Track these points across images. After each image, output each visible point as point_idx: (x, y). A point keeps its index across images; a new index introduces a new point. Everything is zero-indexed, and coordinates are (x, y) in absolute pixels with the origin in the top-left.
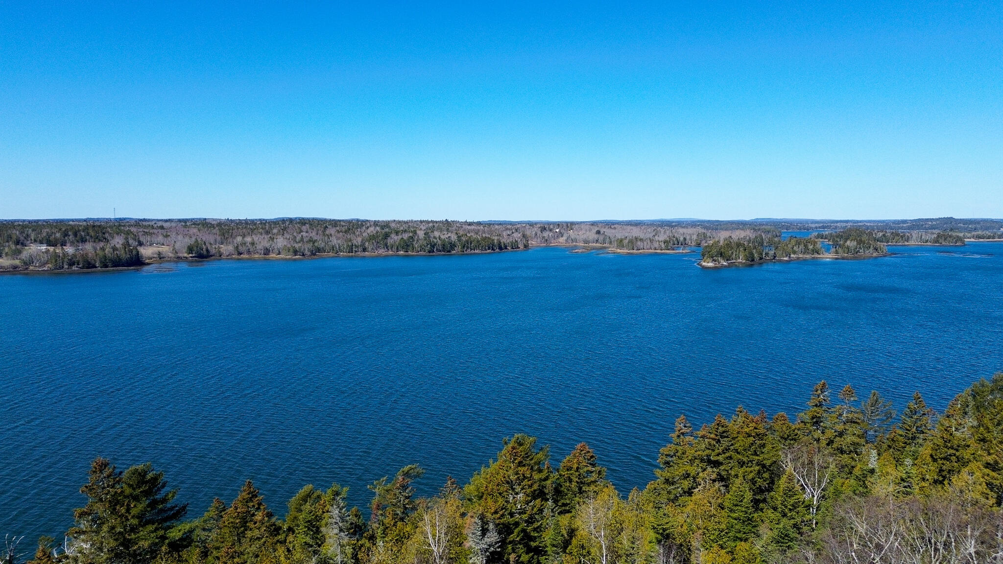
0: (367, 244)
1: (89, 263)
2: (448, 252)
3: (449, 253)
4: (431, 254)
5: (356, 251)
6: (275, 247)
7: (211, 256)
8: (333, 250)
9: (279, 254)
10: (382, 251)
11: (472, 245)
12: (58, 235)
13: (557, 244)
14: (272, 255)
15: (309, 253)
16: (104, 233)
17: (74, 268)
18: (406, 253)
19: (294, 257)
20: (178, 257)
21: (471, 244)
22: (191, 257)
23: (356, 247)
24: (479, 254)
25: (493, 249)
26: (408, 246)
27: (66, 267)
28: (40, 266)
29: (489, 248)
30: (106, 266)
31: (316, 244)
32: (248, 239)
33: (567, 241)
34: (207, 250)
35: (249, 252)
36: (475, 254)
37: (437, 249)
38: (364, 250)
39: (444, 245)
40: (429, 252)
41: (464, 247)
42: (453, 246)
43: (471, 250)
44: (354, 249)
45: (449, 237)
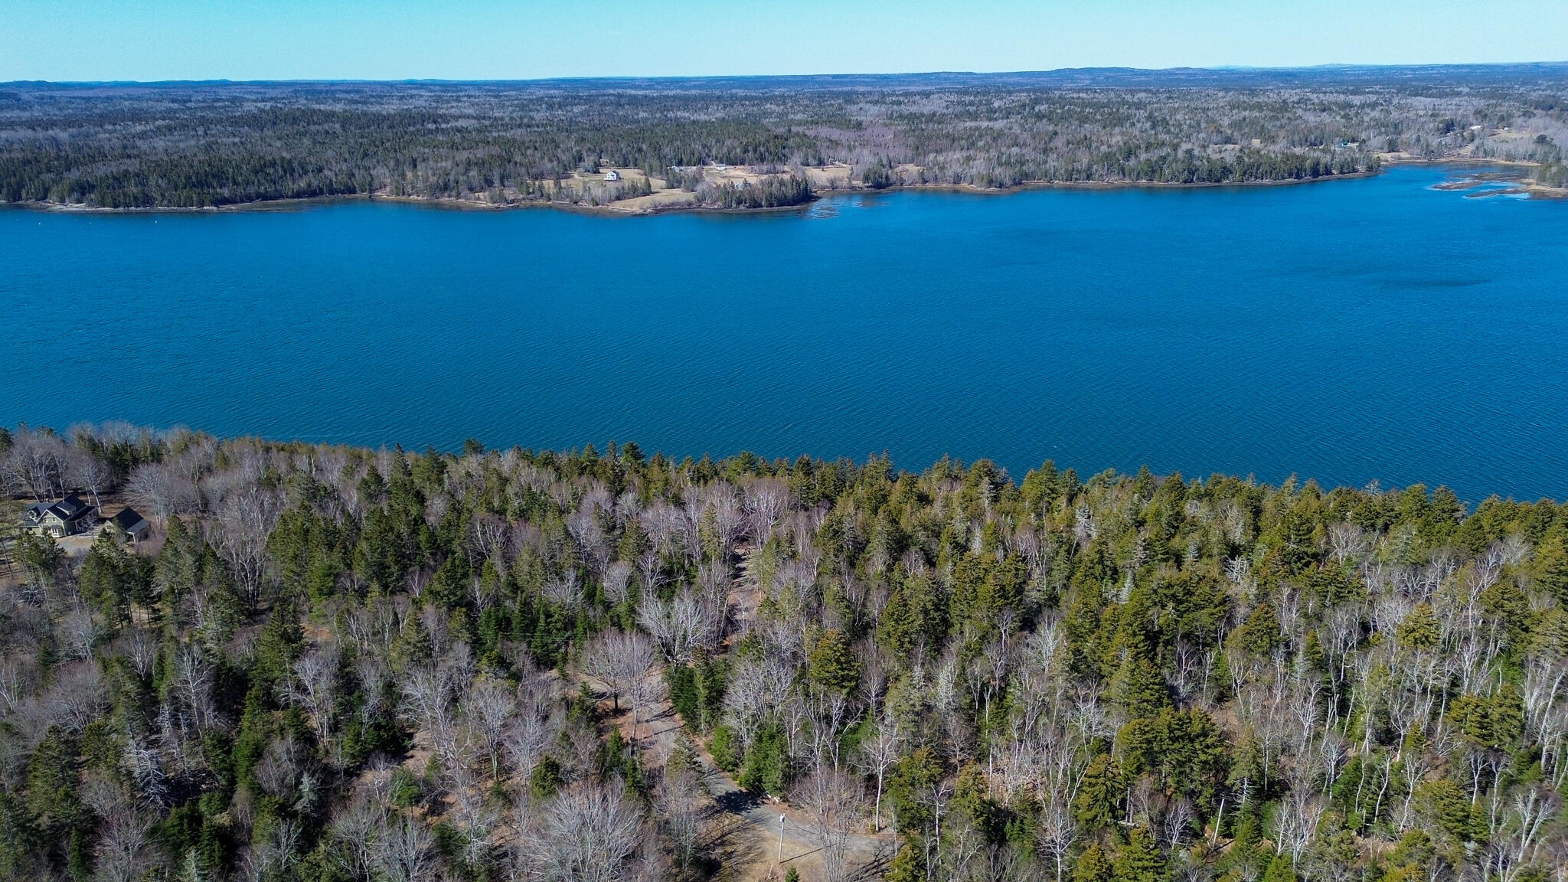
0: (1095, 167)
1: (756, 202)
2: (1216, 181)
3: (1217, 184)
4: (1188, 185)
5: (1076, 179)
6: (969, 174)
7: (891, 184)
8: (1046, 176)
9: (972, 183)
10: (1115, 180)
11: (1261, 170)
12: (738, 150)
13: (1452, 158)
14: (964, 185)
15: (1011, 182)
16: (784, 147)
17: (742, 207)
18: (1150, 184)
19: (988, 190)
20: (853, 188)
21: (1258, 169)
22: (867, 187)
23: (1079, 172)
24: (1270, 186)
25: (1298, 177)
26: (1154, 172)
27: (734, 205)
28: (711, 204)
29: (1290, 175)
30: (771, 205)
31: (1024, 168)
32: (941, 159)
33: (1474, 153)
34: (887, 178)
35: (936, 179)
36: (1262, 186)
37: (1198, 178)
38: (1088, 177)
39: (1210, 171)
40: (1185, 182)
41: (1245, 173)
42: (1226, 171)
43: (1256, 178)
44: (1074, 176)
45: (1222, 158)
